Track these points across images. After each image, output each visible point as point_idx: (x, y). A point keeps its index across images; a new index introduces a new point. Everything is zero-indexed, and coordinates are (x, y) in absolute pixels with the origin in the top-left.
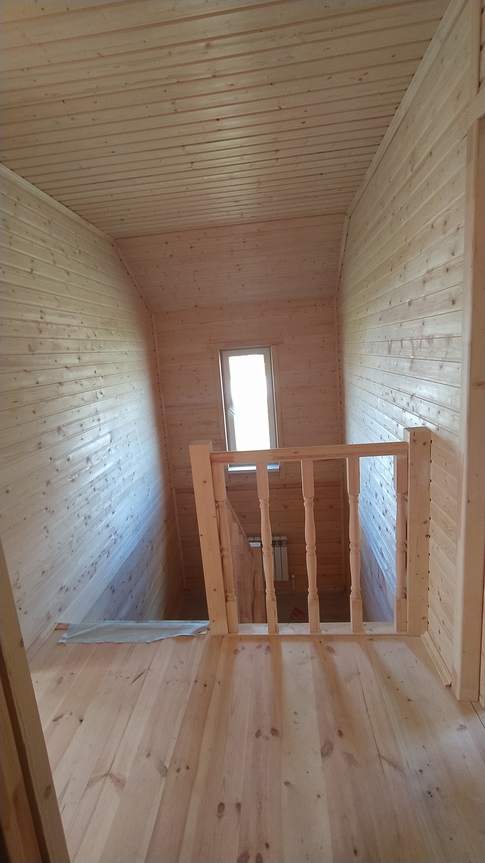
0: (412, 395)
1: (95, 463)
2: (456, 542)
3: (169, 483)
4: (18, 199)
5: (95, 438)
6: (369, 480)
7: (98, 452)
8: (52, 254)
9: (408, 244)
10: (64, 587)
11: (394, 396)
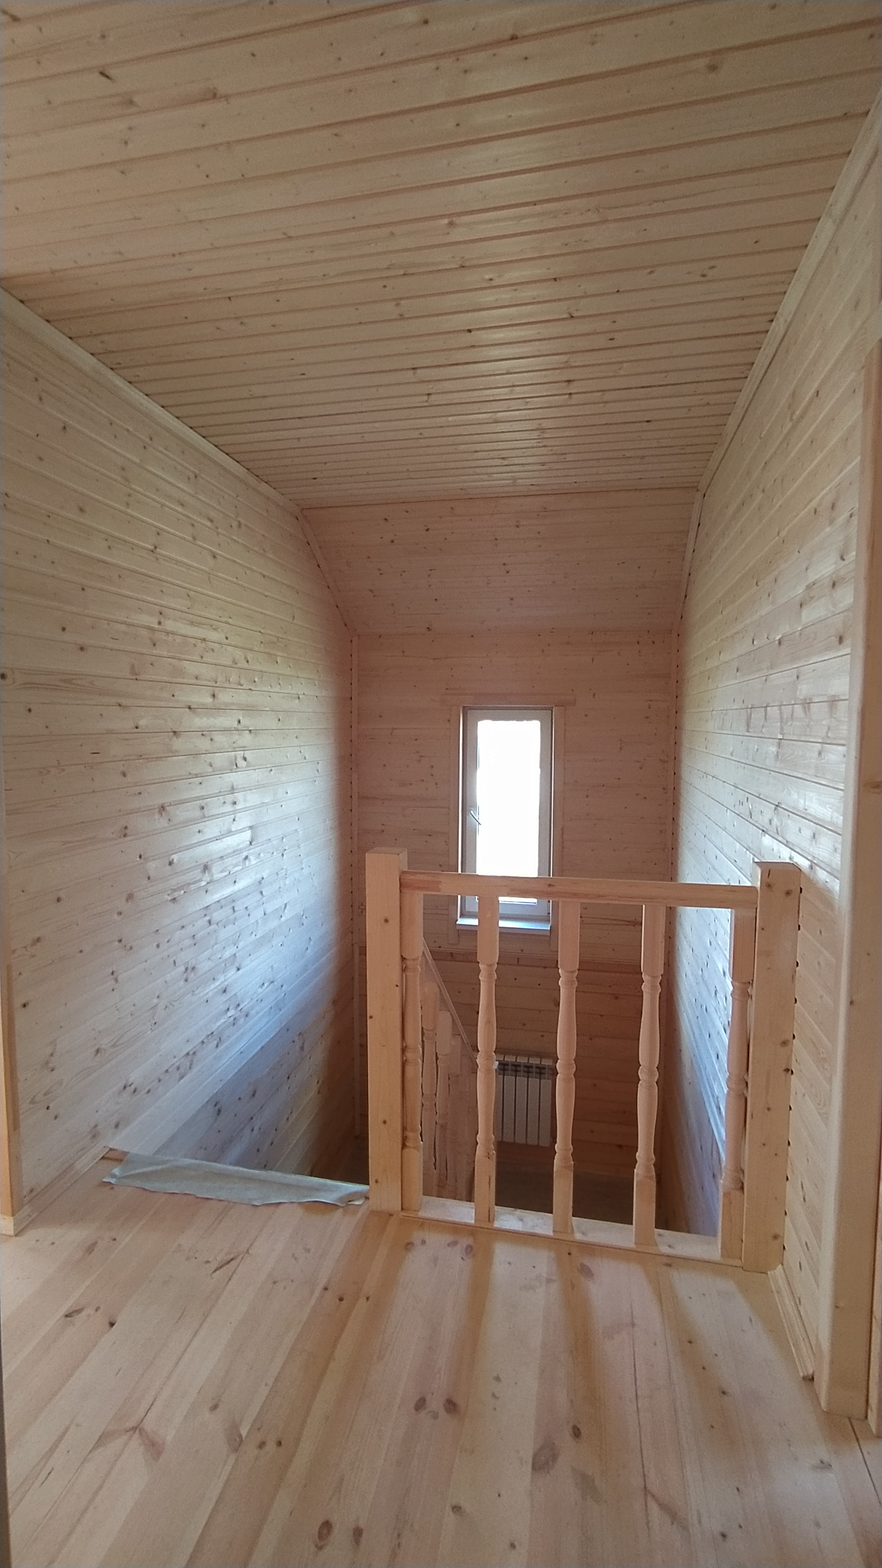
0: (777, 806)
1: (217, 876)
2: (830, 1080)
3: (350, 934)
4: (151, 439)
5: (223, 833)
6: (707, 965)
7: (225, 857)
8: (193, 525)
9: (782, 541)
10: (130, 1085)
11: (751, 807)
